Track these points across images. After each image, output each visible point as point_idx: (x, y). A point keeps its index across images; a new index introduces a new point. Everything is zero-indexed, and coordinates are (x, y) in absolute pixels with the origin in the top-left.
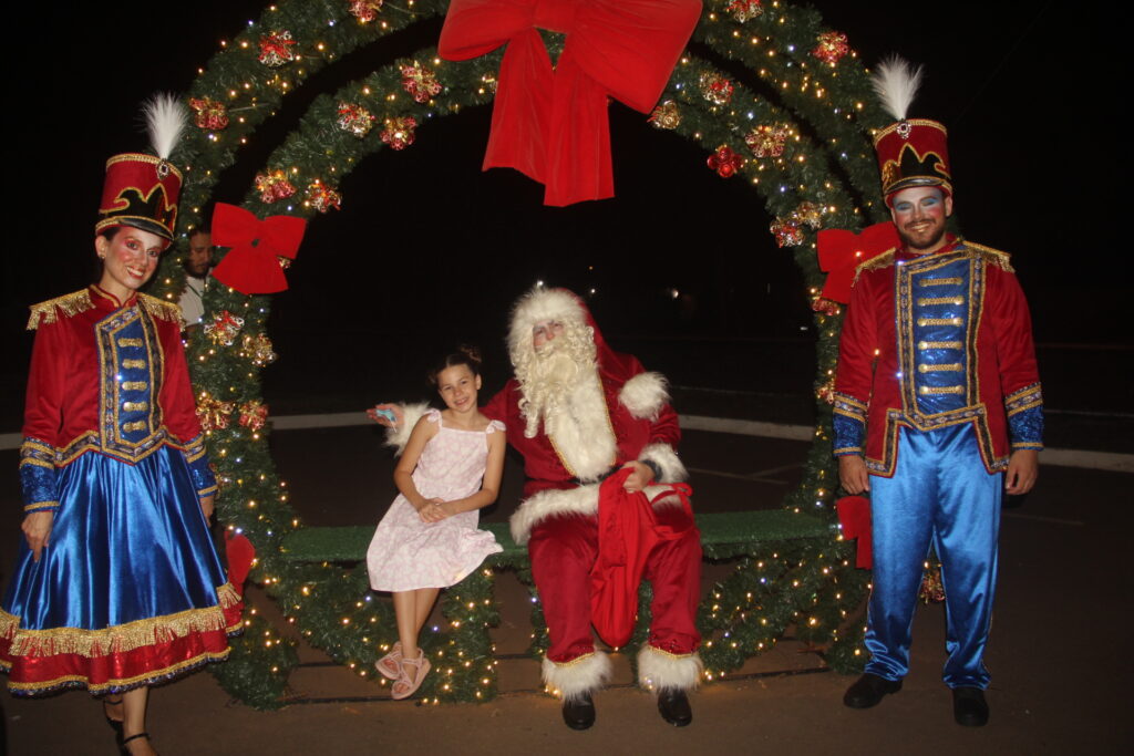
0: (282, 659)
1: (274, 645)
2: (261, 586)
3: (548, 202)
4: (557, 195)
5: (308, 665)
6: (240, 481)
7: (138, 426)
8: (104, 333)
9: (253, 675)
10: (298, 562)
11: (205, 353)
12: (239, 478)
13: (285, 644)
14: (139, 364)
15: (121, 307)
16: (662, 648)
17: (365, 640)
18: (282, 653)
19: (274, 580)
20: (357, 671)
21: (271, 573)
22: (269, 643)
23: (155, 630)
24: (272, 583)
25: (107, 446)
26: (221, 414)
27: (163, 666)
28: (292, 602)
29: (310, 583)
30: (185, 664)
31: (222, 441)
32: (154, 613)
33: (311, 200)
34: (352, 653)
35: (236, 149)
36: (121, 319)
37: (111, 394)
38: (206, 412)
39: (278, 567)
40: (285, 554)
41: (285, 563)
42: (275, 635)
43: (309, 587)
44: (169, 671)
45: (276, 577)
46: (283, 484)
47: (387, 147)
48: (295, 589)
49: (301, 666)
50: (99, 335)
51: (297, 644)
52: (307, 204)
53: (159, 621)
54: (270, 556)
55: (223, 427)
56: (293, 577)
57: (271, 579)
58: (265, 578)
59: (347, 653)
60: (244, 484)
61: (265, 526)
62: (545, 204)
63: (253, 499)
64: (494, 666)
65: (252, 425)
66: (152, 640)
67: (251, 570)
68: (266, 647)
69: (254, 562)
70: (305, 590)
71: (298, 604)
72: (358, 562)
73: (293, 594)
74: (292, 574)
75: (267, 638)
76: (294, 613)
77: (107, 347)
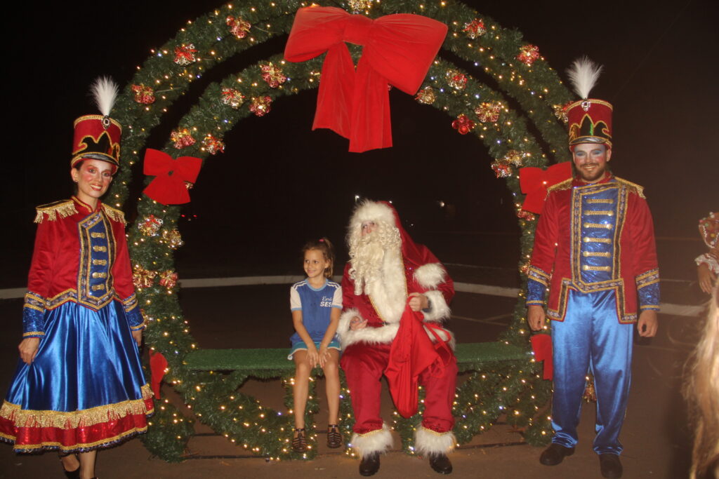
0: (184, 431)
1: (179, 422)
2: (171, 385)
3: (352, 149)
4: (357, 146)
5: (200, 435)
6: (159, 320)
7: (100, 287)
9: (165, 441)
10: (194, 371)
11: (138, 241)
12: (158, 318)
13: (186, 422)
14: (102, 249)
15: (92, 213)
16: (431, 429)
17: (235, 419)
18: (184, 427)
19: (179, 381)
20: (229, 439)
21: (177, 377)
22: (176, 421)
23: (108, 413)
24: (178, 383)
25: (82, 299)
26: (148, 278)
27: (112, 436)
28: (190, 395)
29: (202, 384)
30: (124, 434)
31: (148, 295)
32: (107, 402)
33: (206, 147)
34: (227, 427)
35: (161, 115)
36: (92, 220)
37: (85, 267)
38: (138, 277)
39: (182, 373)
40: (186, 366)
41: (186, 371)
42: (180, 416)
43: (200, 386)
44: (116, 438)
45: (180, 380)
46: (186, 322)
47: (253, 114)
48: (192, 387)
49: (196, 435)
50: (80, 229)
51: (194, 422)
52: (203, 149)
53: (110, 407)
54: (177, 366)
55: (149, 286)
56: (192, 379)
57: (177, 381)
58: (173, 380)
59: (224, 427)
60: (161, 322)
61: (174, 348)
62: (350, 151)
63: (166, 331)
64: (315, 438)
65: (168, 285)
66: (106, 420)
67: (165, 375)
68: (173, 423)
69: (167, 370)
70: (198, 388)
71: (193, 397)
72: (232, 371)
73: (190, 390)
74: (191, 378)
75: (174, 418)
76: (191, 402)
77: (85, 238)
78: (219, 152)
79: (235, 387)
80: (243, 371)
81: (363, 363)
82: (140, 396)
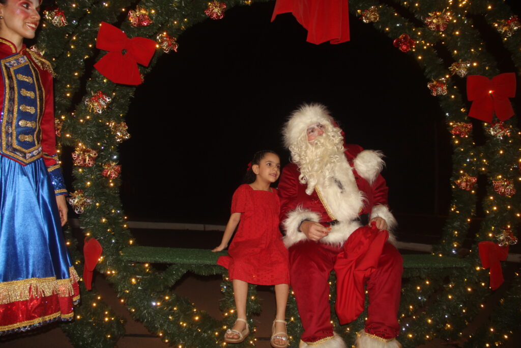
0: (115, 330)
1: (110, 320)
2: (104, 276)
3: (308, 40)
4: (314, 37)
5: (131, 335)
6: (97, 204)
7: (28, 138)
8: (7, 68)
9: (93, 336)
10: (131, 262)
11: (84, 118)
12: (97, 202)
13: (117, 321)
14: (30, 94)
15: (17, 54)
16: (377, 335)
17: (170, 317)
18: (115, 326)
19: (113, 272)
20: (163, 338)
21: (113, 267)
22: (107, 319)
23: (30, 288)
24: (112, 274)
25: (6, 150)
26: (89, 156)
28: (124, 287)
29: (138, 277)
30: (47, 318)
31: (89, 176)
32: (30, 276)
33: (160, 44)
34: (161, 325)
36: (17, 60)
37: (11, 111)
38: (80, 154)
39: (117, 263)
40: (123, 256)
41: (122, 261)
42: (111, 315)
43: (137, 279)
44: (37, 321)
45: (115, 270)
46: (126, 218)
48: (126, 279)
49: (126, 335)
50: (4, 68)
51: (125, 322)
52: (157, 46)
53: (34, 281)
54: (113, 255)
55: (90, 166)
56: (127, 270)
57: (111, 271)
58: (107, 270)
59: (157, 325)
60: (100, 206)
61: (111, 236)
62: (307, 41)
63: (104, 217)
64: (254, 342)
65: (110, 176)
66: (26, 297)
67: (98, 264)
68: (104, 321)
69: (101, 259)
70: (133, 280)
71: (128, 290)
72: (170, 264)
73: (125, 281)
74: (126, 268)
75: (106, 316)
76: (124, 296)
77: (10, 78)
78: (172, 52)
79: (172, 282)
80: (183, 266)
81: (313, 262)
82: (67, 276)
